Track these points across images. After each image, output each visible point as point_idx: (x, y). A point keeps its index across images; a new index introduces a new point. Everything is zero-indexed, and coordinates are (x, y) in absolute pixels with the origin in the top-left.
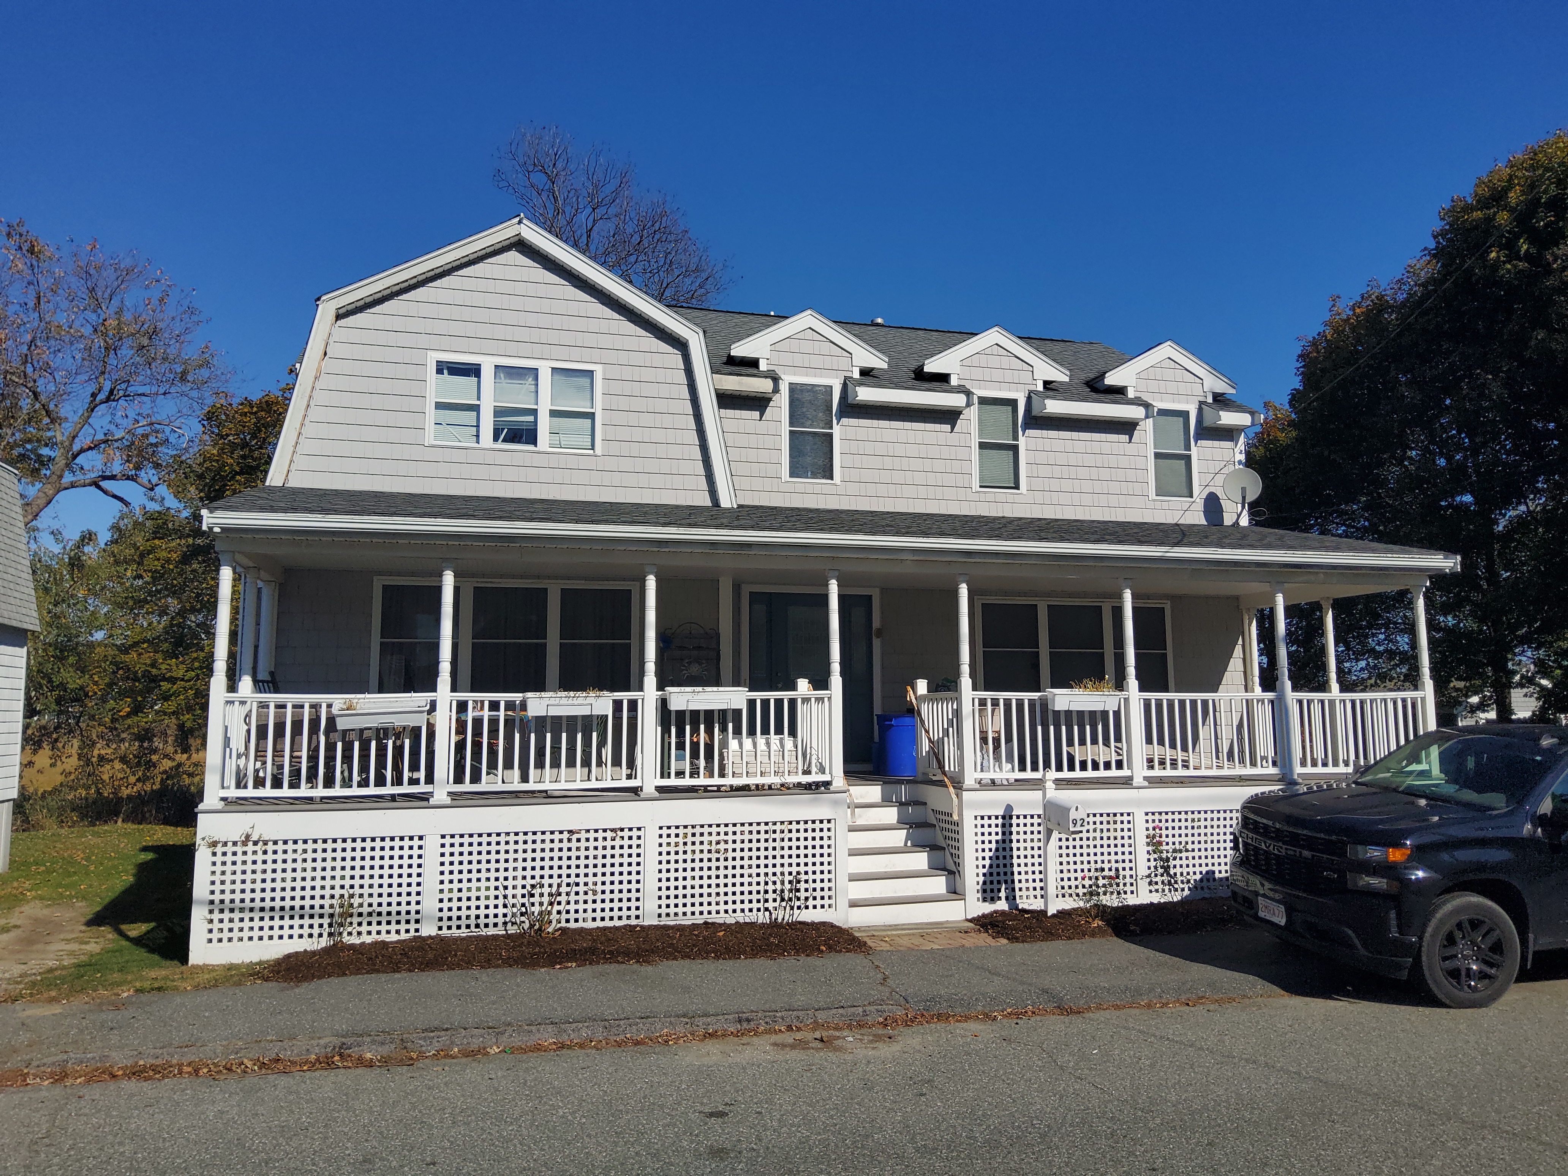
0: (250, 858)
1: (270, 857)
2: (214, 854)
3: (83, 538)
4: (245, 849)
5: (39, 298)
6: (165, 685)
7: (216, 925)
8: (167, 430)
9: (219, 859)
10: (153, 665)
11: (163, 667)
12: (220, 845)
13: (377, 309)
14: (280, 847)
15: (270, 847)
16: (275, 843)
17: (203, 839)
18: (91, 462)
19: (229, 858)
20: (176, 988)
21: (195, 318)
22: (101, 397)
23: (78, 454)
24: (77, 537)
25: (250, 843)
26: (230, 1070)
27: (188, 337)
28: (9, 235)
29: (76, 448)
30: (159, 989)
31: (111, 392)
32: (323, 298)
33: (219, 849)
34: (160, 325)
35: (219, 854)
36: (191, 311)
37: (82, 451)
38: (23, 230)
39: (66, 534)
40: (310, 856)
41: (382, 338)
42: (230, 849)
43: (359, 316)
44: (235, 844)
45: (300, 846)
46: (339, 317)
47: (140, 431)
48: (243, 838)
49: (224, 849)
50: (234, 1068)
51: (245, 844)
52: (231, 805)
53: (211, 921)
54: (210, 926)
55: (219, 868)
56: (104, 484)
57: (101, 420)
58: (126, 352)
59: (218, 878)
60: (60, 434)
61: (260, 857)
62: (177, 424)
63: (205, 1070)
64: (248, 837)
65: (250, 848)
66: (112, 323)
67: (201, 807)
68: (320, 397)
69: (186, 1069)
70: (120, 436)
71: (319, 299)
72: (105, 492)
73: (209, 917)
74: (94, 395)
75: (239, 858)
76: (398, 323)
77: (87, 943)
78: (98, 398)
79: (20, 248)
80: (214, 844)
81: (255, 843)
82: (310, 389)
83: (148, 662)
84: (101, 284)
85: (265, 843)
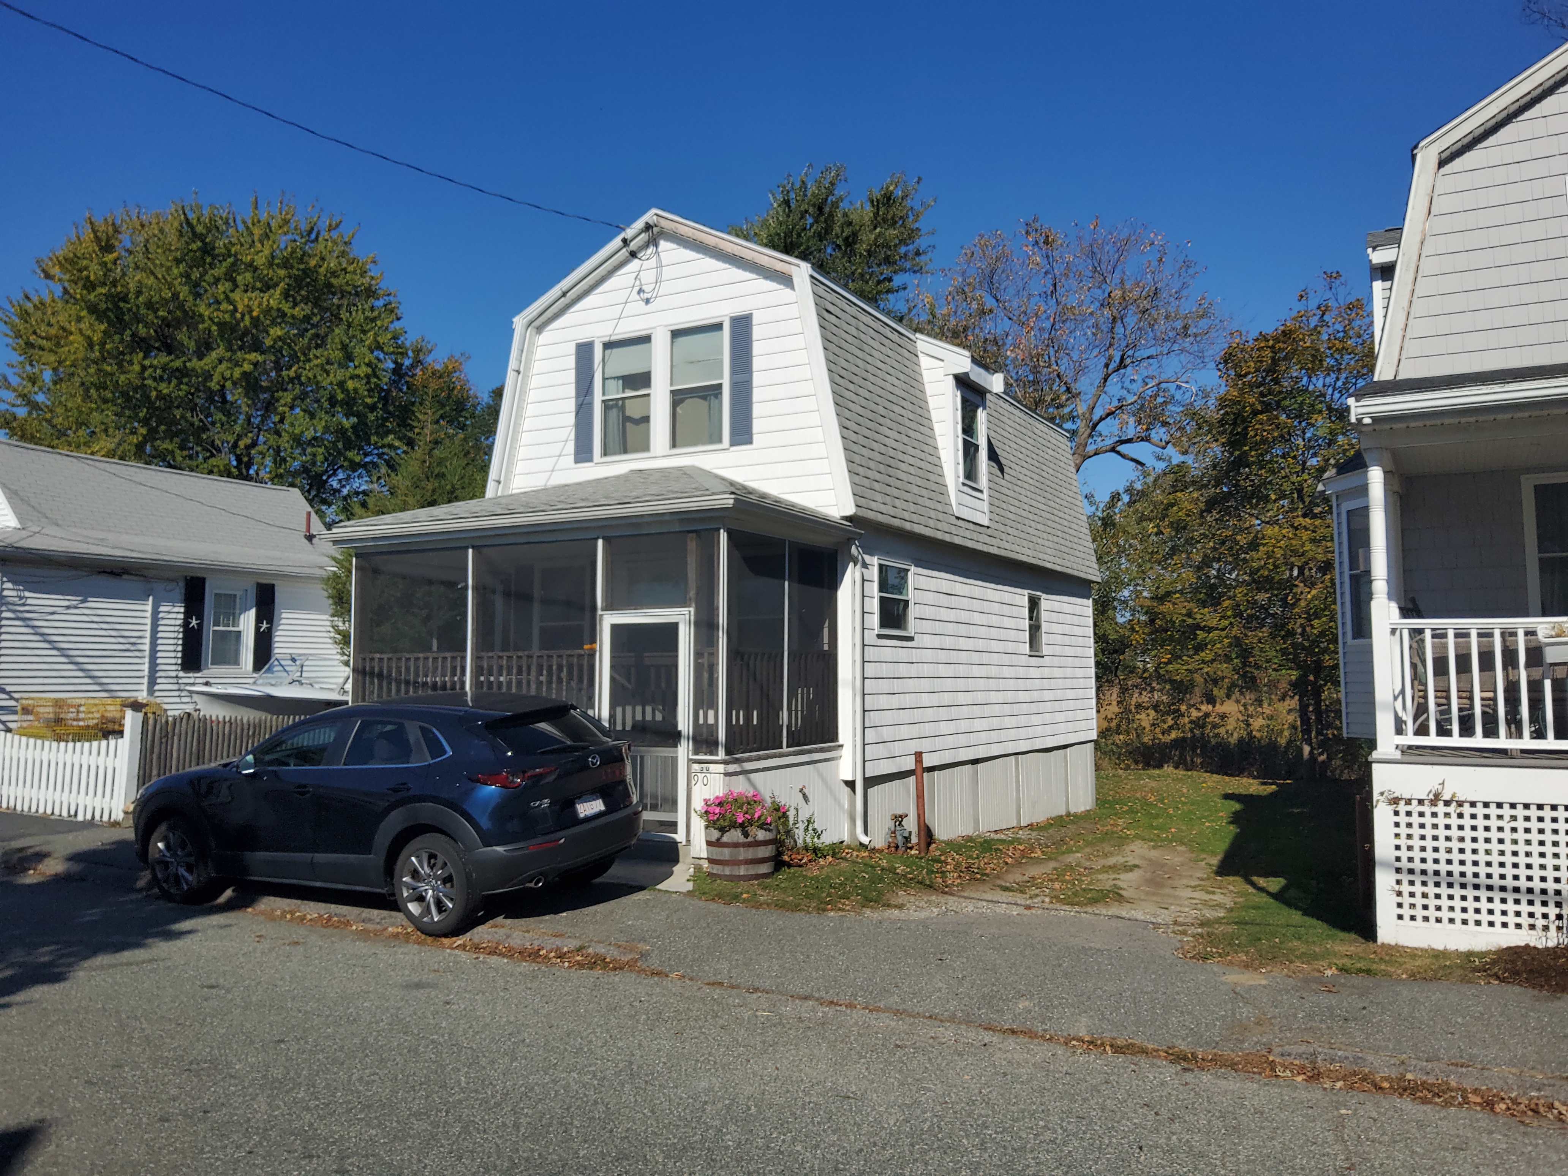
0: (1441, 821)
1: (1467, 822)
2: (1396, 813)
3: (1113, 498)
4: (1434, 809)
5: (1055, 285)
6: (1201, 635)
7: (1406, 900)
8: (1172, 387)
9: (1403, 819)
10: (1189, 614)
11: (1198, 616)
12: (1402, 803)
13: (1491, 140)
14: (1480, 810)
15: (1467, 810)
16: (1473, 804)
17: (1382, 794)
18: (1110, 429)
19: (1415, 820)
20: (1387, 974)
21: (1191, 271)
22: (1112, 366)
23: (1098, 424)
24: (1107, 499)
25: (1441, 803)
26: (1536, 1111)
27: (1185, 293)
28: (1027, 233)
29: (1096, 417)
30: (1368, 972)
31: (1122, 359)
32: (1421, 145)
33: (1402, 808)
34: (1159, 285)
35: (1402, 813)
36: (1187, 264)
37: (1102, 419)
38: (1038, 225)
39: (1097, 498)
40: (1521, 824)
41: (1500, 175)
42: (1415, 808)
43: (1467, 155)
44: (1421, 802)
45: (1506, 811)
46: (1442, 164)
47: (1149, 392)
48: (1431, 797)
49: (1409, 808)
50: (1541, 1109)
51: (1434, 803)
52: (1412, 755)
53: (1399, 894)
54: (1399, 900)
55: (1403, 830)
56: (1122, 448)
57: (1114, 387)
58: (1131, 320)
59: (1403, 842)
60: (1081, 408)
61: (1454, 821)
62: (1184, 378)
63: (1503, 1106)
64: (1437, 796)
65: (1441, 809)
66: (1118, 293)
67: (1375, 755)
68: (1428, 266)
69: (1473, 1098)
70: (1132, 401)
71: (1416, 147)
72: (1123, 456)
73: (1397, 887)
74: (1107, 366)
75: (1428, 820)
76: (1521, 152)
77: (1213, 893)
78: (1111, 367)
79: (1037, 243)
80: (1395, 801)
81: (1447, 803)
82: (1416, 258)
83: (1184, 612)
84: (1105, 259)
85: (1460, 804)
